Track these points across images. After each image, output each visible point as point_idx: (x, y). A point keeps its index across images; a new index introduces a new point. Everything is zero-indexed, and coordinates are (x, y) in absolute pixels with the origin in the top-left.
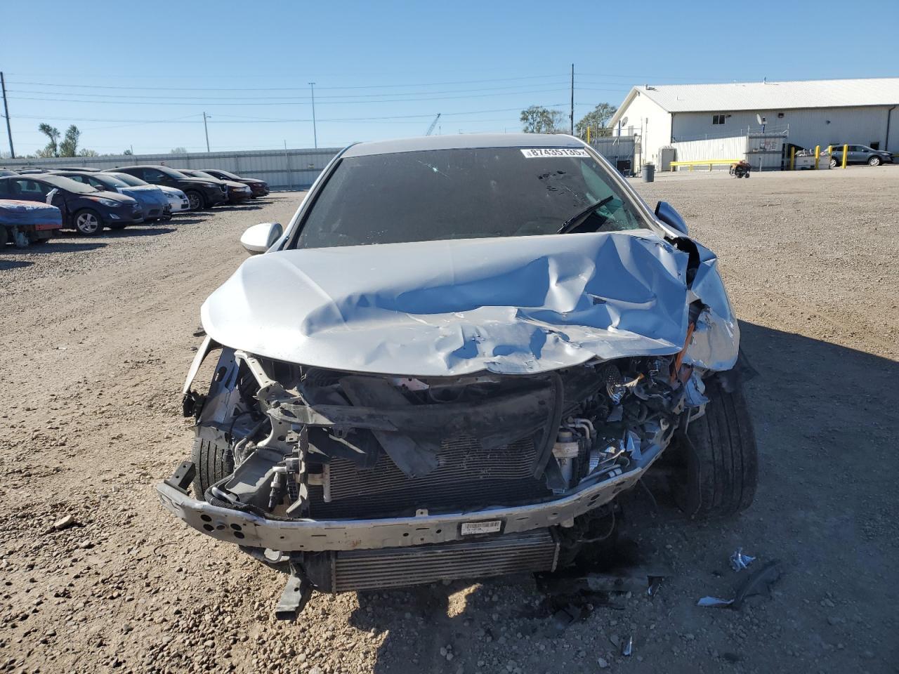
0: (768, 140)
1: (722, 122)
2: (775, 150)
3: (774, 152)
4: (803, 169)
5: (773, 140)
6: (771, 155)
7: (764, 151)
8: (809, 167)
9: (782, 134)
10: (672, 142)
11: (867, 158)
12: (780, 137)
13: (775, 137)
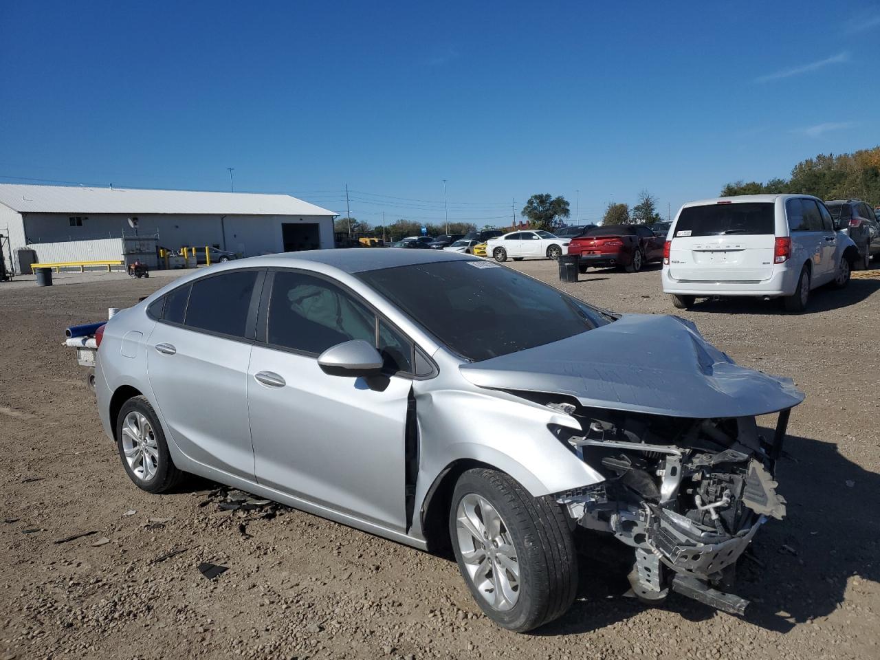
0: (142, 242)
1: (80, 224)
2: (150, 251)
3: (149, 253)
4: (177, 268)
5: (146, 242)
6: (148, 257)
7: (141, 252)
8: (181, 266)
9: (153, 236)
10: (27, 244)
11: (219, 257)
12: (152, 239)
13: (148, 239)
